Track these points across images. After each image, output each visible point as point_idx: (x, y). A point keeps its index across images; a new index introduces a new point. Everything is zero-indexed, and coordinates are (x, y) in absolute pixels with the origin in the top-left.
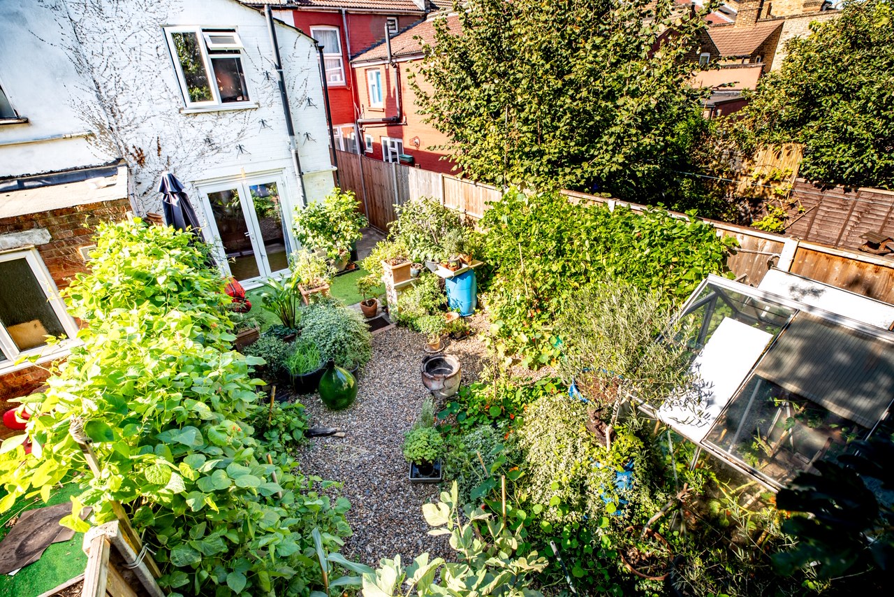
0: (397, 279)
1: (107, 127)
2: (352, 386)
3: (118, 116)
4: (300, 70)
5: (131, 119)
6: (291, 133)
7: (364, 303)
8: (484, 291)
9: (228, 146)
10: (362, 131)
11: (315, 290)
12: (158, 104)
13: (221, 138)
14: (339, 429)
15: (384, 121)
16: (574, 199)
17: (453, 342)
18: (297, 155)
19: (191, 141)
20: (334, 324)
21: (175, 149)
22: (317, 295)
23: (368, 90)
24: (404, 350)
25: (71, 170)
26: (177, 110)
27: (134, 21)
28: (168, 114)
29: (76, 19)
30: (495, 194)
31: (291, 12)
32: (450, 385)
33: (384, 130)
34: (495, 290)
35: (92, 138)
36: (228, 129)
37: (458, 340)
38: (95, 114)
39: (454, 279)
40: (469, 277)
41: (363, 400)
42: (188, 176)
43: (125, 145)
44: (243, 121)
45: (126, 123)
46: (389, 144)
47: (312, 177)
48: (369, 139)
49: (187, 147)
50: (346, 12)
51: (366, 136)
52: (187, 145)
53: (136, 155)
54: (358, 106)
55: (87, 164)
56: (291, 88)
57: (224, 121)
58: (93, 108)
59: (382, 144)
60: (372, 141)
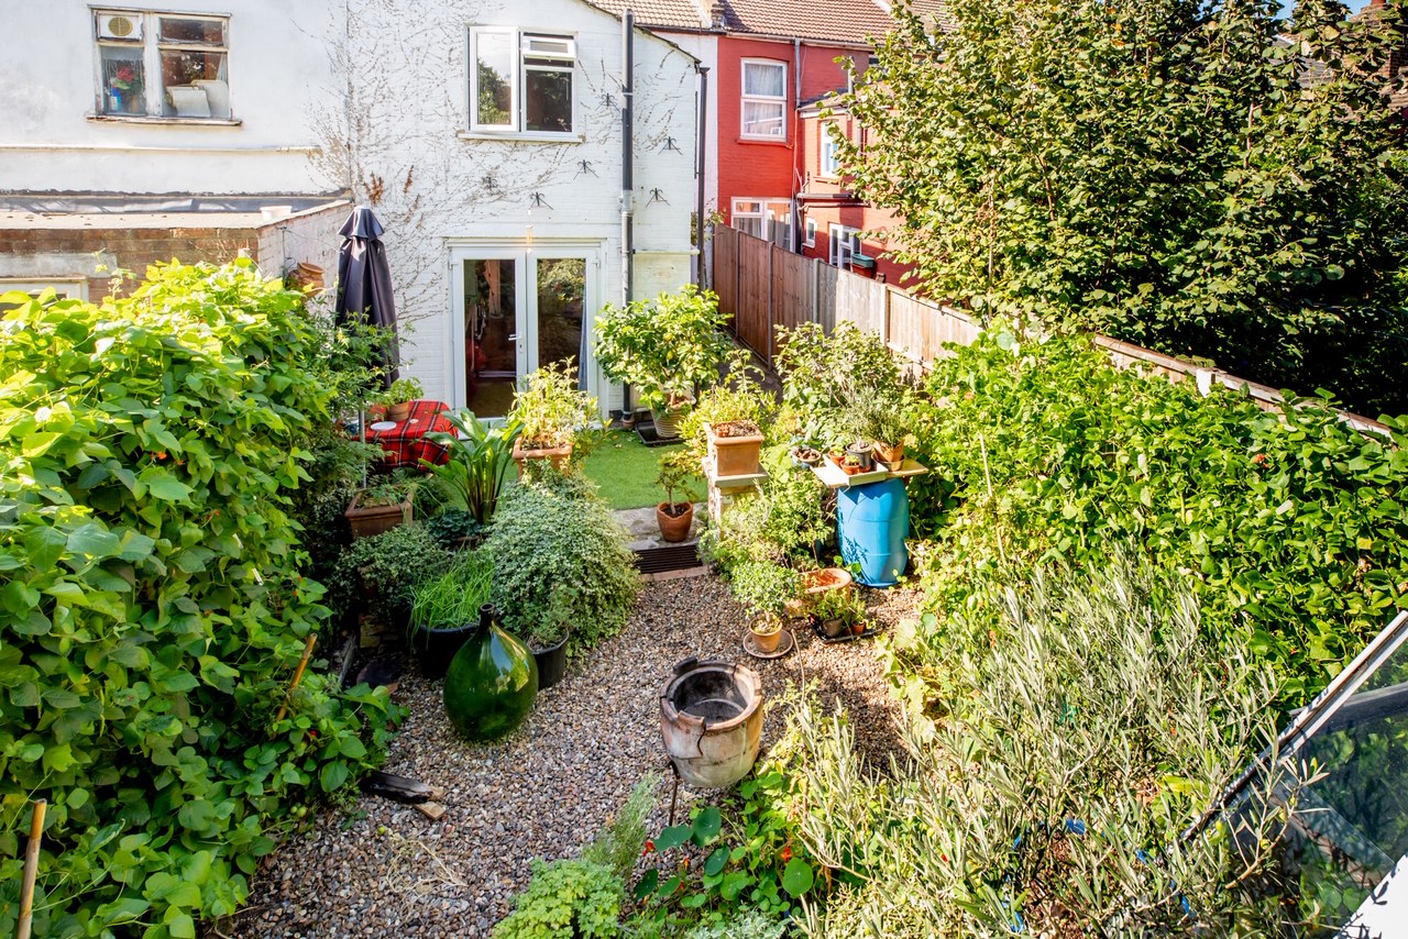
0: (725, 467)
1: (344, 143)
2: (519, 686)
3: (364, 132)
4: (663, 97)
5: (381, 137)
6: (628, 185)
7: (666, 508)
8: (926, 534)
9: (517, 193)
10: (803, 213)
11: (539, 453)
12: (429, 121)
13: (511, 179)
14: (438, 792)
15: (836, 199)
16: (1123, 357)
17: (817, 644)
18: (629, 220)
19: (462, 178)
20: (547, 532)
21: (433, 186)
22: (540, 463)
23: (819, 150)
24: (700, 633)
25: (271, 195)
26: (453, 133)
27: (430, 17)
28: (438, 138)
29: (354, 9)
30: (967, 330)
31: (716, 38)
32: (716, 755)
33: (835, 213)
34: (950, 539)
35: (317, 156)
36: (525, 168)
37: (831, 640)
38: (334, 126)
39: (853, 491)
40: (886, 497)
41: (540, 733)
42: (442, 228)
43: (361, 170)
44: (552, 159)
45: (373, 141)
46: (840, 236)
47: (652, 259)
48: (812, 225)
49: (453, 185)
50: (802, 44)
51: (808, 221)
52: (453, 182)
53: (371, 186)
54: (802, 173)
55: (296, 190)
56: (642, 121)
57: (522, 155)
58: (333, 118)
59: (831, 234)
60: (816, 229)
